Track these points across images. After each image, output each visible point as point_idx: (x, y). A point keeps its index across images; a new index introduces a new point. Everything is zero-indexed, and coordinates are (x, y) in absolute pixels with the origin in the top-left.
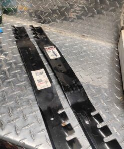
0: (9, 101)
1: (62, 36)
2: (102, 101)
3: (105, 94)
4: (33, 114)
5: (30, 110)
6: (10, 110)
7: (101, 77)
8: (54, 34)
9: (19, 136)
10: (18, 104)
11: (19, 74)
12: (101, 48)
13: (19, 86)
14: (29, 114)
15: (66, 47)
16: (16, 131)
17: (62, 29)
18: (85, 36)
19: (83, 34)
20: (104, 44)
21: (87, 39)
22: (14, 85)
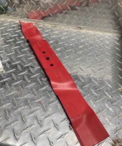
0: (5, 103)
3: (109, 85)
7: (102, 69)
9: (19, 141)
10: (15, 105)
12: (99, 38)
14: (28, 115)
15: (62, 41)
16: (15, 136)
17: (56, 23)
18: (81, 28)
19: (79, 26)
21: (83, 31)
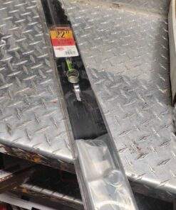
1: (84, 8)
2: (139, 96)
4: (48, 115)
5: (44, 111)
6: (19, 111)
8: (72, 5)
11: (26, 66)
13: (27, 81)
20: (148, 16)
22: (21, 80)
